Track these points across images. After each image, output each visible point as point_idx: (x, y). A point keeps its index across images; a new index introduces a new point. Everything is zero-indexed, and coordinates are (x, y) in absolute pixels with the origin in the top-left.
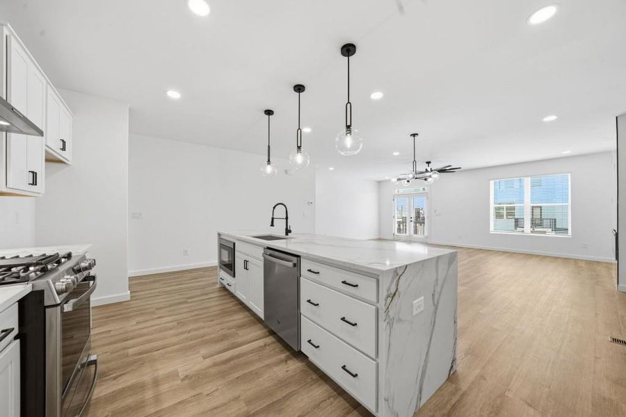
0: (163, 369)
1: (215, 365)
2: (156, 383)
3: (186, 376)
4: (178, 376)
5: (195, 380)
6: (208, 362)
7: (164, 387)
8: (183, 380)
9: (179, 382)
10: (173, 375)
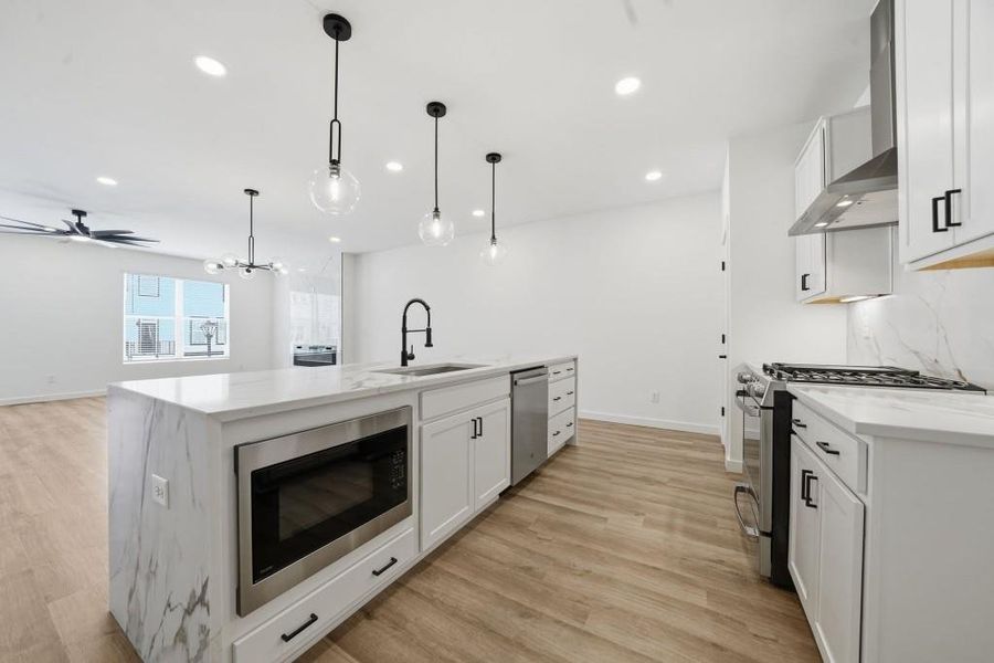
0: (657, 536)
1: (603, 507)
2: (670, 528)
3: (637, 514)
4: (645, 521)
5: (633, 509)
6: (605, 514)
7: (662, 518)
8: (643, 514)
9: (648, 515)
10: (649, 523)
